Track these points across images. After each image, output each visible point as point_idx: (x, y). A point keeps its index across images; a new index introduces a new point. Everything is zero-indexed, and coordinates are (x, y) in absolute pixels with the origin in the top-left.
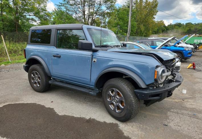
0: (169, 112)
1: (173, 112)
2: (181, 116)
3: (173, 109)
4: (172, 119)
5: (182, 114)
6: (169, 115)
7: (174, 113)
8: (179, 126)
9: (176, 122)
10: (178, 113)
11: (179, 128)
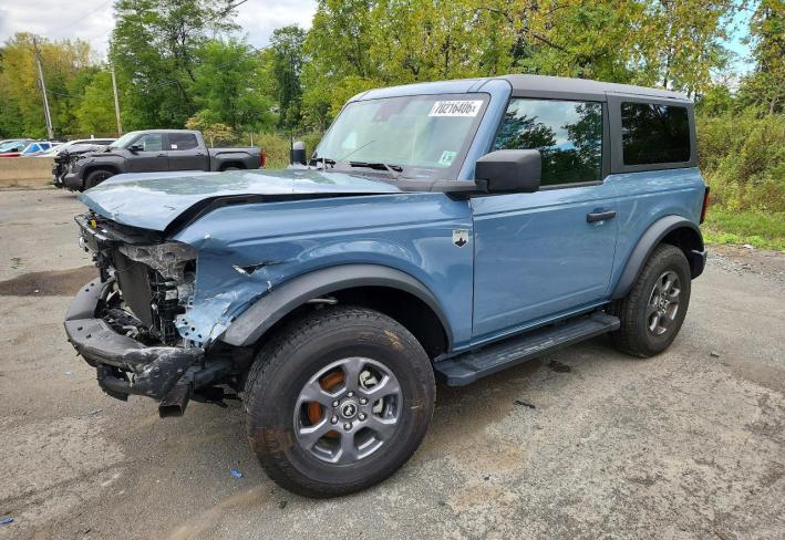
0: (121, 457)
1: (107, 469)
2: (67, 475)
3: (117, 485)
4: (90, 442)
5: (66, 483)
6: (111, 447)
7: (98, 465)
8: (57, 434)
9: (73, 439)
10: (85, 477)
11: (53, 430)
